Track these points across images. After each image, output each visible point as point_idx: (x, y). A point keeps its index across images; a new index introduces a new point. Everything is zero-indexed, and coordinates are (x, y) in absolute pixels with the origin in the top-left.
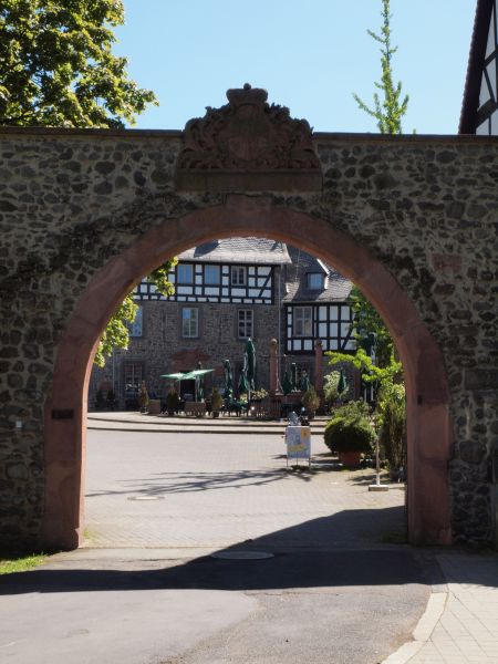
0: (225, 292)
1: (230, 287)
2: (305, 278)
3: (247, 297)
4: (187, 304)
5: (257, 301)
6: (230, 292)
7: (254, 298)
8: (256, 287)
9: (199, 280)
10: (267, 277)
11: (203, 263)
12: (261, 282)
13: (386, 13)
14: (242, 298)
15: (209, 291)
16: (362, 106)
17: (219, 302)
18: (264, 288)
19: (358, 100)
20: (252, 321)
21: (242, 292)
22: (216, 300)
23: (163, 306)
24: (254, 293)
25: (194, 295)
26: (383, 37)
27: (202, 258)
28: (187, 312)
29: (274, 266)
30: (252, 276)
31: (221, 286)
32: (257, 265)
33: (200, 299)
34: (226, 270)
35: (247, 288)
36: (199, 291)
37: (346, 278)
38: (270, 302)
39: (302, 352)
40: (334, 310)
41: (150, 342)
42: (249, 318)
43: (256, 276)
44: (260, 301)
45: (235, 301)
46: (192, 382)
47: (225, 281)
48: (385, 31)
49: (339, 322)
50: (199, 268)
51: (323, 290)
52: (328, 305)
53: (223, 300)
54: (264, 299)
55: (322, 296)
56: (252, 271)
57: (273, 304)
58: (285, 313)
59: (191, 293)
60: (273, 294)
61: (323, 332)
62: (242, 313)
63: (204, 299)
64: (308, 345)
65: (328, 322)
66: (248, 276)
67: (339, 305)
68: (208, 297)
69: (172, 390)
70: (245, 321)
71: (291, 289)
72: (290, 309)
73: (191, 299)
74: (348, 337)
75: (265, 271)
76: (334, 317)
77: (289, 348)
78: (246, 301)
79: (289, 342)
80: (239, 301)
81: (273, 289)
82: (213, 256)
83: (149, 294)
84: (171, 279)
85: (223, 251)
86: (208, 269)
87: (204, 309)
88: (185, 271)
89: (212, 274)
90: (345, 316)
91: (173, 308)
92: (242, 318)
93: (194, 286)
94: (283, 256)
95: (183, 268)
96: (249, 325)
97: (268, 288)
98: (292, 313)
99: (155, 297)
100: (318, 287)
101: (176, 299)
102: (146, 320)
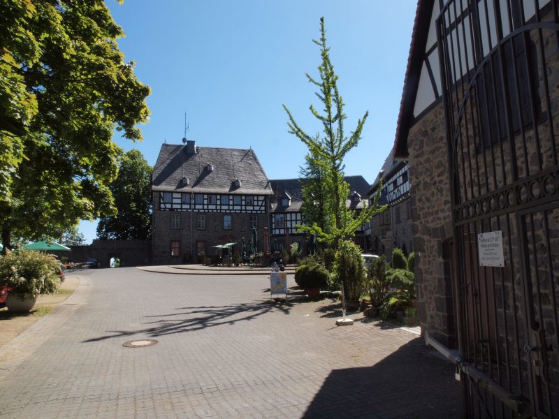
0: (243, 208)
1: (246, 205)
2: (280, 202)
3: (254, 210)
4: (226, 214)
6: (246, 208)
7: (257, 211)
8: (258, 206)
9: (231, 202)
10: (263, 201)
11: (234, 195)
12: (260, 203)
13: (323, 30)
14: (251, 211)
15: (236, 208)
16: (311, 80)
17: (241, 212)
18: (261, 206)
19: (308, 77)
21: (251, 208)
22: (239, 212)
23: (214, 214)
24: (257, 208)
25: (229, 209)
26: (322, 43)
27: (233, 192)
28: (226, 218)
29: (266, 196)
30: (256, 201)
31: (241, 205)
32: (258, 195)
33: (232, 211)
34: (243, 198)
35: (254, 206)
36: (231, 208)
37: (298, 201)
38: (264, 212)
39: (280, 235)
40: (294, 215)
41: (209, 232)
42: (255, 220)
43: (258, 201)
44: (260, 212)
45: (248, 212)
46: (226, 249)
47: (243, 203)
48: (323, 40)
49: (296, 220)
50: (231, 197)
51: (288, 206)
52: (291, 213)
53: (243, 212)
55: (288, 209)
56: (256, 198)
57: (266, 213)
58: (271, 217)
60: (265, 208)
61: (289, 225)
62: (251, 217)
64: (282, 232)
65: (291, 221)
66: (254, 201)
67: (296, 213)
68: (235, 210)
69: (216, 253)
70: (253, 221)
71: (274, 206)
72: (273, 215)
73: (228, 211)
75: (262, 198)
76: (294, 218)
77: (274, 233)
78: (253, 212)
79: (274, 230)
81: (265, 206)
82: (238, 191)
83: (208, 209)
84: (218, 202)
85: (242, 190)
86: (235, 197)
87: (234, 216)
88: (225, 199)
89: (237, 200)
90: (299, 217)
91: (219, 216)
92: (251, 220)
93: (229, 205)
94: (269, 191)
95: (223, 197)
96: (255, 223)
97: (263, 206)
98: (274, 217)
99: (211, 211)
100: (286, 205)
101: (221, 211)
102: (207, 221)
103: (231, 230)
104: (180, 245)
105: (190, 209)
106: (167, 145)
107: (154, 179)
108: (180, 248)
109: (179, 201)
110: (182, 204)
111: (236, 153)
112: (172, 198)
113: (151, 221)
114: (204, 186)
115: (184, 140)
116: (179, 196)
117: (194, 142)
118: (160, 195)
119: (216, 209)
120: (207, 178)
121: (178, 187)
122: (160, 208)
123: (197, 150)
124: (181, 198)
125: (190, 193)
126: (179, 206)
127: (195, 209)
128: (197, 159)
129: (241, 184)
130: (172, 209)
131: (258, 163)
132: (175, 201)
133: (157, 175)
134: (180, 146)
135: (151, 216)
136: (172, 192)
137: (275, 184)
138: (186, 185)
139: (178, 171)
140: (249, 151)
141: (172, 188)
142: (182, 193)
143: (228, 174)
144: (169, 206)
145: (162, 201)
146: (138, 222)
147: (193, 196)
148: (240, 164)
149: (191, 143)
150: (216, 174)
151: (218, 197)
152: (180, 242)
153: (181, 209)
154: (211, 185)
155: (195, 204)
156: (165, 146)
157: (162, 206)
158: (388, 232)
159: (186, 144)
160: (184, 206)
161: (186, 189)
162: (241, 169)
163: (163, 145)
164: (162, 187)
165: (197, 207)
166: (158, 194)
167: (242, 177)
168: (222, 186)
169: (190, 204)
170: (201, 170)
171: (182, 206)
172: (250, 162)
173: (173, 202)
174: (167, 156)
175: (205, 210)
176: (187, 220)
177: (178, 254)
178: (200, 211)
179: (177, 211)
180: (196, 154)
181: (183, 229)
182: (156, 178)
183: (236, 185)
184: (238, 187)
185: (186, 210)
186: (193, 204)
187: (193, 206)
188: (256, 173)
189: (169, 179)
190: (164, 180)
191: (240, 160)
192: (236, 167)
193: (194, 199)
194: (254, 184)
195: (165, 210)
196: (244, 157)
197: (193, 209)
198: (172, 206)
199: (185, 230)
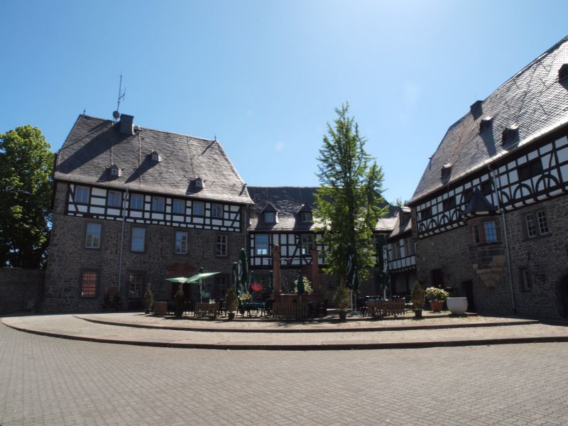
0: (208, 221)
1: (211, 218)
2: (261, 217)
3: (223, 226)
4: (180, 229)
5: (230, 229)
6: (211, 222)
7: (227, 227)
8: (229, 220)
9: (189, 212)
10: (237, 213)
11: (193, 200)
12: (233, 216)
14: (220, 227)
15: (196, 220)
17: (203, 228)
18: (234, 220)
20: (226, 244)
21: (219, 222)
22: (201, 227)
23: (161, 229)
24: (228, 223)
25: (185, 222)
27: (192, 195)
28: (179, 236)
29: (242, 205)
30: (226, 212)
31: (205, 217)
32: (229, 204)
33: (189, 226)
34: (208, 205)
35: (223, 219)
36: (188, 220)
37: (289, 216)
38: (238, 230)
39: (261, 267)
40: (284, 237)
41: (150, 256)
42: (224, 241)
43: (230, 212)
44: (232, 230)
45: (214, 228)
47: (208, 214)
49: (287, 245)
50: (189, 204)
51: (275, 223)
52: (280, 233)
53: (206, 227)
54: (235, 228)
55: (275, 227)
56: (226, 208)
57: (240, 232)
58: (249, 239)
59: (183, 221)
60: (240, 224)
62: (219, 237)
63: (192, 226)
65: (280, 245)
66: (224, 211)
67: (287, 233)
68: (195, 224)
70: (221, 243)
71: (254, 223)
72: (252, 236)
73: (182, 225)
74: (294, 256)
75: (236, 209)
76: (284, 241)
77: (252, 264)
78: (222, 229)
79: (252, 260)
80: (217, 228)
81: (241, 221)
82: (200, 195)
83: (151, 219)
84: (169, 209)
85: (206, 193)
86: (196, 204)
87: (192, 233)
89: (198, 206)
90: (292, 240)
91: (168, 232)
92: (219, 241)
93: (185, 215)
94: (247, 199)
95: (177, 202)
96: (224, 246)
97: (237, 221)
98: (254, 239)
99: (156, 222)
100: (272, 221)
101: (171, 224)
102: (148, 240)
103: (187, 255)
104: (98, 277)
105: (121, 216)
106: (87, 118)
107: (59, 162)
108: (98, 283)
109: (102, 202)
110: (106, 207)
111: (195, 143)
112: (91, 196)
113: (48, 239)
114: (146, 181)
115: (116, 114)
116: (103, 193)
117: (131, 118)
118: (69, 189)
119: (165, 220)
120: (150, 171)
121: (101, 179)
122: (66, 212)
123: (135, 131)
124: (106, 198)
125: (122, 190)
126: (102, 211)
127: (129, 217)
128: (136, 142)
129: (204, 185)
130: (88, 215)
131: (226, 160)
132: (94, 201)
133: (66, 158)
134: (109, 122)
135: (50, 235)
136: (91, 186)
137: (253, 192)
138: (116, 177)
139: (104, 155)
140: (214, 142)
141: (93, 179)
142: (108, 189)
143: (183, 170)
144: (83, 209)
145: (71, 200)
146: (26, 240)
147: (126, 196)
148: (201, 158)
149: (128, 119)
150: (166, 167)
151: (169, 201)
152: (98, 271)
153: (105, 215)
154: (156, 181)
155: (129, 210)
156: (84, 119)
157: (72, 208)
158: (495, 258)
159: (119, 120)
160: (110, 212)
161: (115, 183)
162: (203, 165)
163: (81, 116)
164: (74, 176)
165: (133, 214)
166: (64, 186)
167: (206, 176)
168: (175, 185)
169: (121, 209)
170: (142, 159)
171: (106, 211)
172: (216, 156)
173: (92, 203)
174: (85, 132)
175: (145, 220)
176: (113, 235)
177: (93, 293)
178: (138, 221)
179: (97, 218)
180: (135, 136)
181: (106, 249)
182: (65, 162)
183: (197, 185)
184: (200, 189)
185: (112, 218)
186: (126, 209)
187: (127, 212)
188: (225, 172)
189: (86, 166)
190: (79, 166)
191: (201, 152)
192: (196, 162)
193: (129, 200)
194: (224, 187)
195: (75, 215)
196: (206, 149)
197: (126, 218)
198: (89, 210)
199: (109, 251)
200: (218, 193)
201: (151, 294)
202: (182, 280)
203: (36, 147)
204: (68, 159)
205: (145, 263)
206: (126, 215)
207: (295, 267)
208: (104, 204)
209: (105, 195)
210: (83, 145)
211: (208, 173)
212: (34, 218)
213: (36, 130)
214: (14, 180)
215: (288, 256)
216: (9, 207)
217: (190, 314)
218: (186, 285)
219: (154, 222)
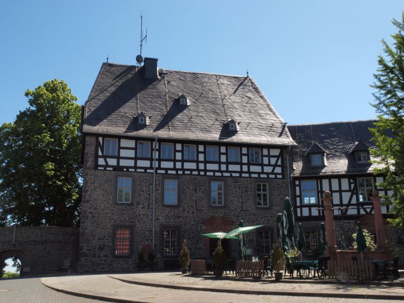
0: (245, 168)
1: (249, 164)
2: (307, 160)
3: (263, 173)
4: (215, 178)
5: (271, 176)
6: (249, 168)
7: (268, 174)
8: (269, 165)
9: (223, 158)
10: (278, 157)
11: (228, 145)
12: (273, 161)
14: (259, 174)
15: (232, 168)
17: (241, 176)
18: (275, 166)
20: (267, 193)
21: (258, 169)
22: (238, 175)
23: (194, 179)
24: (268, 169)
25: (219, 171)
28: (215, 185)
29: (283, 148)
30: (266, 156)
31: (241, 164)
32: (269, 147)
33: (225, 174)
34: (245, 150)
35: (262, 165)
36: (223, 167)
37: (340, 157)
38: (280, 176)
39: (310, 218)
40: (335, 182)
41: (184, 210)
42: (264, 190)
43: (269, 156)
44: (273, 176)
45: (253, 175)
47: (245, 160)
49: (340, 191)
50: (223, 150)
51: (324, 166)
52: (330, 177)
53: (243, 175)
54: (276, 174)
55: (323, 171)
56: (265, 152)
57: (283, 178)
58: (294, 186)
59: (217, 169)
60: (283, 170)
62: (260, 185)
63: (228, 174)
64: (315, 212)
65: (331, 192)
66: (263, 156)
67: (339, 177)
68: (231, 172)
70: (262, 193)
71: (298, 167)
72: (297, 183)
73: (218, 174)
74: (349, 204)
75: (276, 152)
76: (335, 187)
77: (299, 215)
78: (262, 176)
79: (299, 210)
80: (256, 176)
81: (282, 166)
82: (235, 139)
83: (183, 169)
84: (201, 157)
85: (241, 137)
86: (231, 149)
87: (229, 182)
88: (212, 151)
89: (234, 154)
90: (345, 186)
91: (202, 181)
92: (259, 190)
93: (220, 163)
94: (288, 140)
95: (210, 149)
96: (265, 195)
97: (279, 166)
98: (299, 185)
99: (189, 172)
100: (319, 164)
101: (205, 174)
102: (181, 192)
103: (224, 207)
104: (131, 234)
106: (111, 65)
107: (86, 115)
108: (132, 240)
109: (131, 153)
110: (136, 159)
111: (225, 82)
112: (120, 148)
113: (80, 195)
114: (175, 128)
115: (139, 59)
116: (132, 144)
117: (156, 60)
118: (98, 141)
119: (198, 170)
120: (179, 116)
121: (129, 130)
122: (96, 166)
123: (160, 74)
124: (135, 149)
125: (151, 140)
126: (131, 163)
127: (159, 168)
128: (162, 87)
129: (238, 128)
130: (118, 168)
131: (262, 97)
132: (123, 153)
133: (93, 109)
134: (133, 67)
135: (81, 190)
136: (119, 137)
137: (295, 131)
138: (144, 126)
139: (131, 103)
140: (246, 78)
141: (121, 130)
142: (136, 139)
143: (215, 112)
144: (112, 162)
145: (100, 153)
146: (60, 197)
147: (156, 145)
148: (233, 97)
149: (152, 62)
150: (195, 111)
151: (201, 148)
153: (136, 167)
154: (186, 127)
155: (160, 160)
156: (107, 67)
157: (101, 161)
159: (142, 64)
160: (141, 163)
161: (143, 133)
162: (236, 105)
163: (104, 64)
164: (102, 128)
165: (164, 164)
166: (93, 140)
167: (240, 117)
168: (207, 130)
169: (151, 160)
170: (170, 104)
171: (136, 163)
172: (249, 95)
173: (121, 155)
174: (110, 81)
175: (177, 170)
176: (144, 188)
177: (127, 251)
178: (169, 172)
179: (128, 170)
180: (160, 81)
181: (138, 204)
182: (92, 114)
183: (231, 128)
184: (235, 132)
185: (143, 170)
186: (157, 160)
187: (157, 162)
188: (261, 112)
189: (113, 116)
190: (106, 117)
191: (232, 91)
192: (227, 102)
193: (159, 150)
194: (260, 128)
195: (105, 169)
196: (238, 88)
197: (157, 169)
198: (118, 162)
199: (141, 206)
200: (254, 135)
201: (187, 251)
202: (220, 235)
203: (63, 101)
204: (95, 110)
205: (179, 217)
206: (157, 166)
207: (352, 217)
208: (133, 156)
209: (134, 146)
210: (108, 94)
211: (242, 114)
212: (66, 175)
213: (62, 83)
214: (45, 136)
215: (341, 205)
216: (41, 164)
217: (231, 274)
218: (225, 241)
219: (186, 172)
